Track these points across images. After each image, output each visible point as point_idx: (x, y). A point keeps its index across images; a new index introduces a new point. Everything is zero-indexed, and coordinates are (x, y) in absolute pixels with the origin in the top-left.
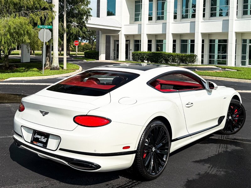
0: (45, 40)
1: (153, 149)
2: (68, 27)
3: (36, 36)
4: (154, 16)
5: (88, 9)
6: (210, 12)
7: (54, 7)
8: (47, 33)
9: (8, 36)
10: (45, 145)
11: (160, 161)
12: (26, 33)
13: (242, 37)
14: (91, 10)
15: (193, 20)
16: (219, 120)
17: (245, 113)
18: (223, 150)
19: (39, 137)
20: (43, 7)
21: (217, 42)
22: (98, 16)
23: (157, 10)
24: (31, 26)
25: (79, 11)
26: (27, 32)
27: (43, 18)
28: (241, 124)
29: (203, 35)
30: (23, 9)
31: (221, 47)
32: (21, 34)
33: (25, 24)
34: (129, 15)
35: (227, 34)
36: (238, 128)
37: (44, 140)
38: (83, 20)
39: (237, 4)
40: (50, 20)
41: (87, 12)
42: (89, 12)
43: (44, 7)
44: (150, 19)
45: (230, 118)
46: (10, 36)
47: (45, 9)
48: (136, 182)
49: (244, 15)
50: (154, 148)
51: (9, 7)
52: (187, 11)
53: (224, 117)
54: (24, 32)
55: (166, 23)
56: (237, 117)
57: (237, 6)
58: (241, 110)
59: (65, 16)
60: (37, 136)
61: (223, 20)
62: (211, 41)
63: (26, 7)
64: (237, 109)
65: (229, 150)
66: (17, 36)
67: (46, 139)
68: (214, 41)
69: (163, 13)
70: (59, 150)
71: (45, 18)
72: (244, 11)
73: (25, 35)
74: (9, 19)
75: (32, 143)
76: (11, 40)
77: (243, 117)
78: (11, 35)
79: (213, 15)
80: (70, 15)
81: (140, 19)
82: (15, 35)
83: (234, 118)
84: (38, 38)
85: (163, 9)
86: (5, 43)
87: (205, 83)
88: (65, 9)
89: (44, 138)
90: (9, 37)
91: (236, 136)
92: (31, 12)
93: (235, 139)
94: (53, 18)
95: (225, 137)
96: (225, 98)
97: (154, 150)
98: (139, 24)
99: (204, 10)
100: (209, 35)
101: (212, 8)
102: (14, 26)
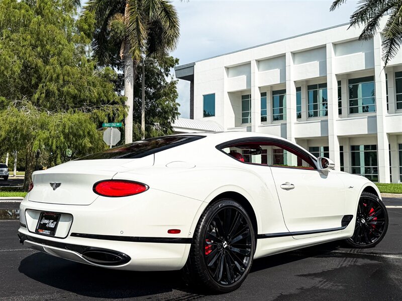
0: (111, 142)
1: (224, 244)
2: (147, 129)
3: (100, 139)
4: (269, 116)
5: (174, 105)
6: (349, 107)
7: (126, 100)
8: (114, 132)
9: (62, 138)
10: (53, 231)
11: (238, 265)
12: (86, 133)
13: (397, 140)
14: (179, 105)
15: (324, 118)
16: (342, 221)
17: (387, 215)
18: (349, 264)
19: (47, 222)
20: (112, 101)
21: (362, 148)
22: (192, 117)
23: (273, 107)
24: (94, 125)
25: (163, 109)
26: (89, 133)
27: (112, 115)
28: (382, 231)
29: (341, 139)
30: (85, 104)
31: (371, 159)
32: (80, 136)
33: (85, 121)
34: (233, 115)
35: (375, 137)
36: (378, 237)
37: (52, 226)
38: (168, 121)
39: (387, 94)
40: (121, 117)
41: (173, 109)
42: (176, 109)
43: (114, 101)
44: (264, 119)
45: (363, 221)
46: (65, 138)
47: (114, 103)
48: (196, 296)
49: (398, 108)
50: (225, 242)
51: (65, 101)
52: (316, 107)
53: (351, 216)
54: (84, 132)
55: (286, 124)
56: (375, 221)
57: (387, 97)
58: (379, 208)
59: (143, 115)
60: (44, 221)
61: (369, 117)
62: (354, 148)
63: (88, 101)
64: (374, 208)
65: (358, 264)
66: (74, 139)
67: (55, 223)
68: (358, 147)
69: (281, 111)
70: (71, 236)
71: (114, 114)
72: (397, 103)
73: (85, 136)
74: (63, 115)
75: (37, 232)
76: (66, 143)
77: (384, 221)
78: (66, 136)
79: (353, 111)
80: (150, 113)
81: (249, 120)
82: (71, 137)
83: (370, 221)
84: (103, 141)
85: (281, 105)
86: (57, 147)
87: (316, 161)
88: (144, 106)
89: (53, 222)
90: (63, 140)
91: (374, 250)
92: (97, 108)
93: (372, 253)
94: (125, 115)
95: (356, 251)
96: (351, 187)
97: (226, 246)
98: (247, 127)
99: (340, 104)
100: (350, 138)
101: (351, 101)
102: (70, 124)
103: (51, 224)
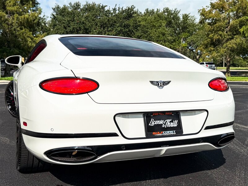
70: (205, 129)
75: (149, 136)
103: (169, 123)
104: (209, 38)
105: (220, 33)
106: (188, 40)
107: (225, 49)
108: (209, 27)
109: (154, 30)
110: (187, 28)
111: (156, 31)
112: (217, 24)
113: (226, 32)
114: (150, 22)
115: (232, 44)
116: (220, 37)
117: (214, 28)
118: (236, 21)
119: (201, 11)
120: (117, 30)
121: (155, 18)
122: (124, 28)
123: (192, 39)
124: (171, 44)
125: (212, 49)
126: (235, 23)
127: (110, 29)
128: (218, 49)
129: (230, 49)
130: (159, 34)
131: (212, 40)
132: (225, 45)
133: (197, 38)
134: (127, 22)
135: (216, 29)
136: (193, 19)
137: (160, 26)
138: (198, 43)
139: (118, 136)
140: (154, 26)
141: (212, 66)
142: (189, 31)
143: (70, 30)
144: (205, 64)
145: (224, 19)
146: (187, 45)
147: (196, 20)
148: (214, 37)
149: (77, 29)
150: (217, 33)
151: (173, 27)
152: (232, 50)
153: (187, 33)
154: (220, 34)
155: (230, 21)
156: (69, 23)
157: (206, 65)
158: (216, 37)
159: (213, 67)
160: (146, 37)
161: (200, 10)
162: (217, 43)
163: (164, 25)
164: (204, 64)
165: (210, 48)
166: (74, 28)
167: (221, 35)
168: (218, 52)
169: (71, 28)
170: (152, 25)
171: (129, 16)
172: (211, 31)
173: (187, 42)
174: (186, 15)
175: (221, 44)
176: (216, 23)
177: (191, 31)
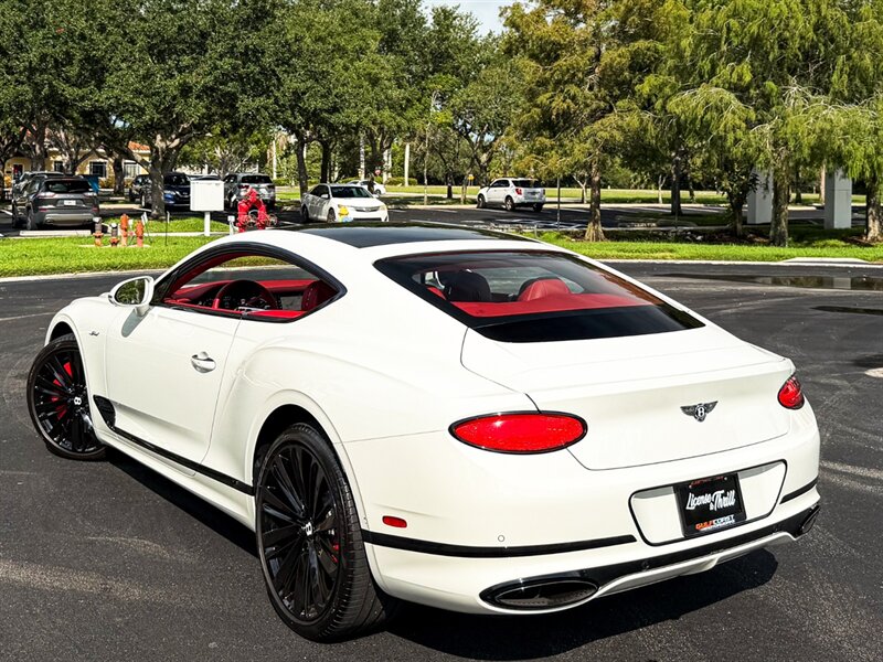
19: (705, 499)
37: (729, 501)
60: (694, 502)
67: (733, 493)
70: (781, 503)
103: (720, 500)
104: (537, 106)
105: (573, 89)
106: (456, 101)
107: (587, 145)
108: (537, 70)
109: (341, 62)
110: (450, 57)
111: (346, 69)
112: (561, 62)
113: (591, 89)
114: (323, 34)
115: (609, 128)
116: (572, 105)
117: (552, 74)
118: (619, 52)
119: (509, 13)
120: (216, 68)
121: (343, 20)
122: (244, 63)
123: (469, 96)
124: (399, 115)
125: (548, 142)
126: (618, 59)
127: (186, 60)
128: (566, 142)
129: (601, 142)
130: (359, 78)
131: (546, 112)
132: (587, 130)
133: (486, 93)
134: (252, 39)
135: (560, 77)
136: (468, 25)
137: (362, 51)
138: (486, 111)
139: (635, 540)
140: (339, 49)
141: (534, 193)
142: (458, 68)
143: (31, 63)
144: (511, 184)
145: (584, 44)
146: (451, 119)
147: (477, 28)
148: (553, 105)
149: (56, 61)
150: (562, 91)
151: (403, 53)
152: (609, 149)
153: (449, 76)
154: (572, 93)
155: (600, 51)
156: (21, 36)
157: (515, 187)
158: (559, 104)
159: (537, 196)
160: (322, 96)
161: (506, 8)
162: (561, 124)
163: (374, 45)
164: (508, 185)
165: (540, 138)
166: (43, 58)
167: (573, 98)
168: (565, 154)
169: (34, 56)
170: (334, 46)
171: (258, 18)
172: (543, 83)
173: (453, 106)
174: (444, 11)
175: (575, 126)
176: (557, 58)
177: (463, 67)
